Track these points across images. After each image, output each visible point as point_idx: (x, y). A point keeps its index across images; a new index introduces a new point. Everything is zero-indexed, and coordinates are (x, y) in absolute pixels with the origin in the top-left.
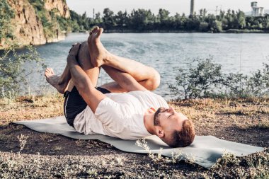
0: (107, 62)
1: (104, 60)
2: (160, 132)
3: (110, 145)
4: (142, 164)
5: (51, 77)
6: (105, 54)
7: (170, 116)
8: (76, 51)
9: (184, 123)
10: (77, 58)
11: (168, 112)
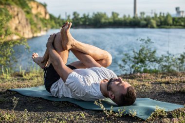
0: (74, 47)
1: (71, 45)
2: (111, 95)
3: (76, 105)
4: (98, 117)
6: (73, 41)
7: (118, 84)
8: (53, 39)
9: (128, 88)
10: (53, 44)
11: (118, 81)
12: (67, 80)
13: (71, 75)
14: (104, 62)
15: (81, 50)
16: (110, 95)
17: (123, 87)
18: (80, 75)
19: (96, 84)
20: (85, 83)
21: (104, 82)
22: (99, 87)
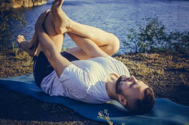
0: (70, 29)
1: (67, 28)
2: (122, 100)
3: (73, 110)
5: (22, 42)
6: (68, 22)
7: (131, 86)
11: (130, 81)
14: (109, 48)
15: (80, 33)
16: (120, 99)
17: (138, 89)
18: (79, 69)
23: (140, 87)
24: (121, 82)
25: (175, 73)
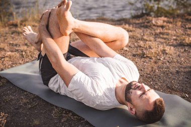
0: (76, 30)
1: (73, 29)
2: (131, 109)
3: (84, 119)
7: (141, 95)
8: (46, 20)
9: (155, 103)
10: (47, 27)
11: (140, 90)
12: (70, 85)
13: (75, 78)
14: (118, 43)
15: (87, 32)
17: (148, 100)
19: (110, 90)
20: (95, 91)
21: (121, 82)
22: (114, 93)
23: (149, 98)
24: (131, 90)
25: (185, 50)
